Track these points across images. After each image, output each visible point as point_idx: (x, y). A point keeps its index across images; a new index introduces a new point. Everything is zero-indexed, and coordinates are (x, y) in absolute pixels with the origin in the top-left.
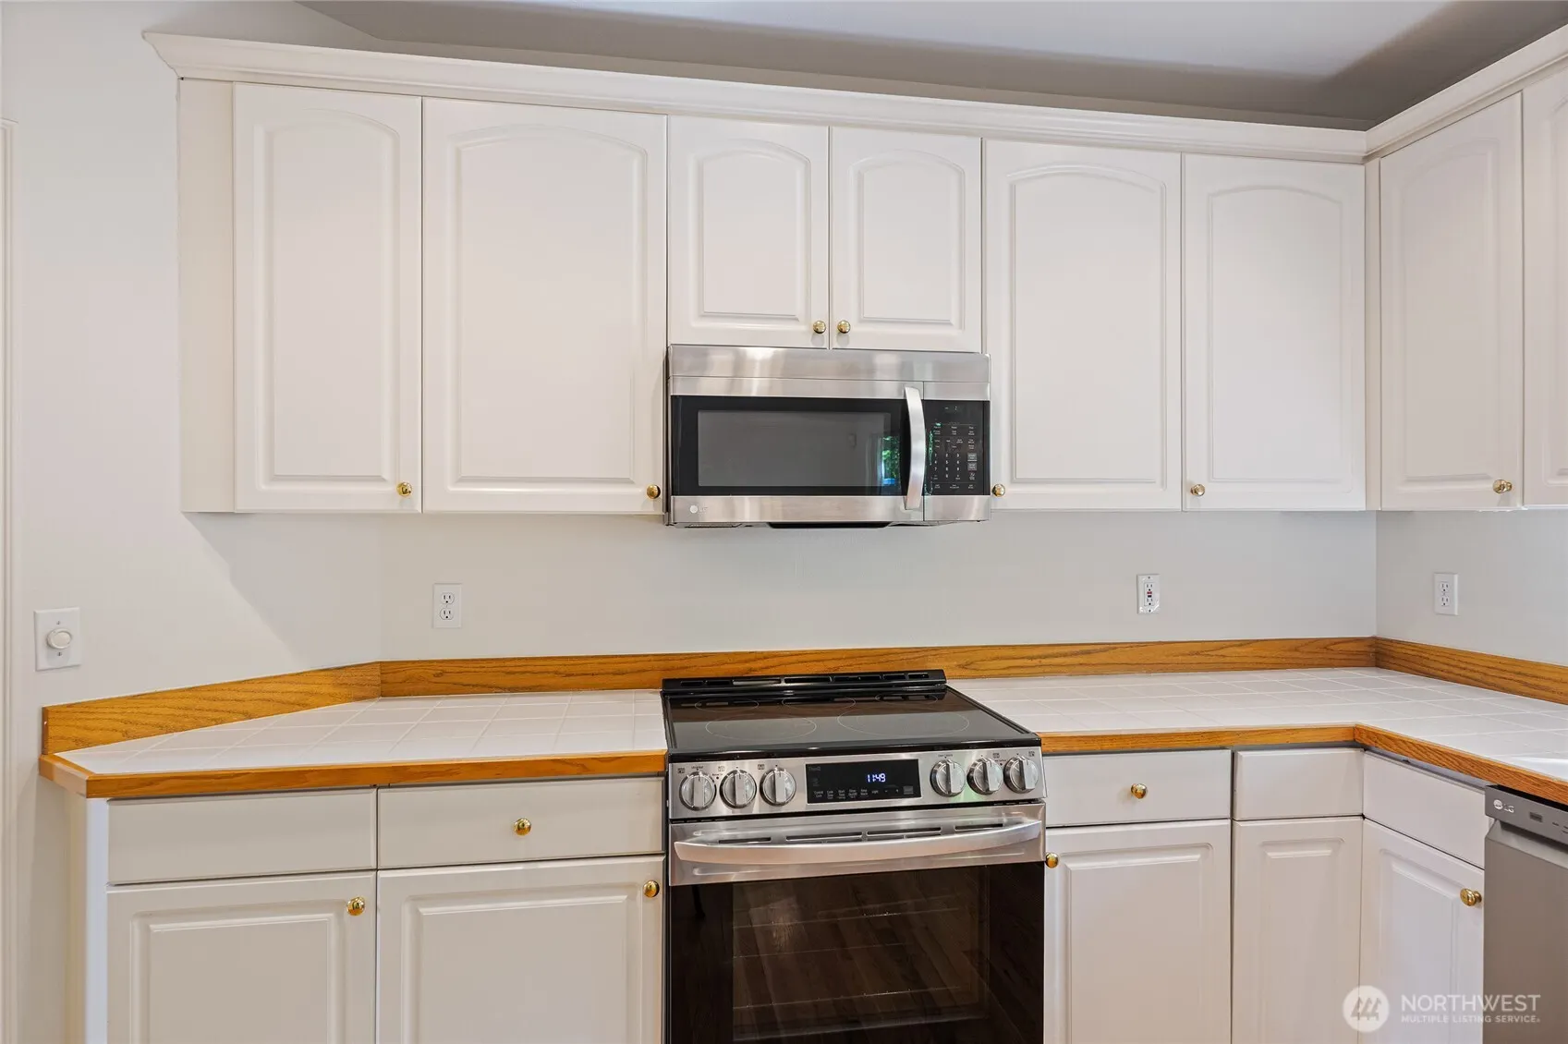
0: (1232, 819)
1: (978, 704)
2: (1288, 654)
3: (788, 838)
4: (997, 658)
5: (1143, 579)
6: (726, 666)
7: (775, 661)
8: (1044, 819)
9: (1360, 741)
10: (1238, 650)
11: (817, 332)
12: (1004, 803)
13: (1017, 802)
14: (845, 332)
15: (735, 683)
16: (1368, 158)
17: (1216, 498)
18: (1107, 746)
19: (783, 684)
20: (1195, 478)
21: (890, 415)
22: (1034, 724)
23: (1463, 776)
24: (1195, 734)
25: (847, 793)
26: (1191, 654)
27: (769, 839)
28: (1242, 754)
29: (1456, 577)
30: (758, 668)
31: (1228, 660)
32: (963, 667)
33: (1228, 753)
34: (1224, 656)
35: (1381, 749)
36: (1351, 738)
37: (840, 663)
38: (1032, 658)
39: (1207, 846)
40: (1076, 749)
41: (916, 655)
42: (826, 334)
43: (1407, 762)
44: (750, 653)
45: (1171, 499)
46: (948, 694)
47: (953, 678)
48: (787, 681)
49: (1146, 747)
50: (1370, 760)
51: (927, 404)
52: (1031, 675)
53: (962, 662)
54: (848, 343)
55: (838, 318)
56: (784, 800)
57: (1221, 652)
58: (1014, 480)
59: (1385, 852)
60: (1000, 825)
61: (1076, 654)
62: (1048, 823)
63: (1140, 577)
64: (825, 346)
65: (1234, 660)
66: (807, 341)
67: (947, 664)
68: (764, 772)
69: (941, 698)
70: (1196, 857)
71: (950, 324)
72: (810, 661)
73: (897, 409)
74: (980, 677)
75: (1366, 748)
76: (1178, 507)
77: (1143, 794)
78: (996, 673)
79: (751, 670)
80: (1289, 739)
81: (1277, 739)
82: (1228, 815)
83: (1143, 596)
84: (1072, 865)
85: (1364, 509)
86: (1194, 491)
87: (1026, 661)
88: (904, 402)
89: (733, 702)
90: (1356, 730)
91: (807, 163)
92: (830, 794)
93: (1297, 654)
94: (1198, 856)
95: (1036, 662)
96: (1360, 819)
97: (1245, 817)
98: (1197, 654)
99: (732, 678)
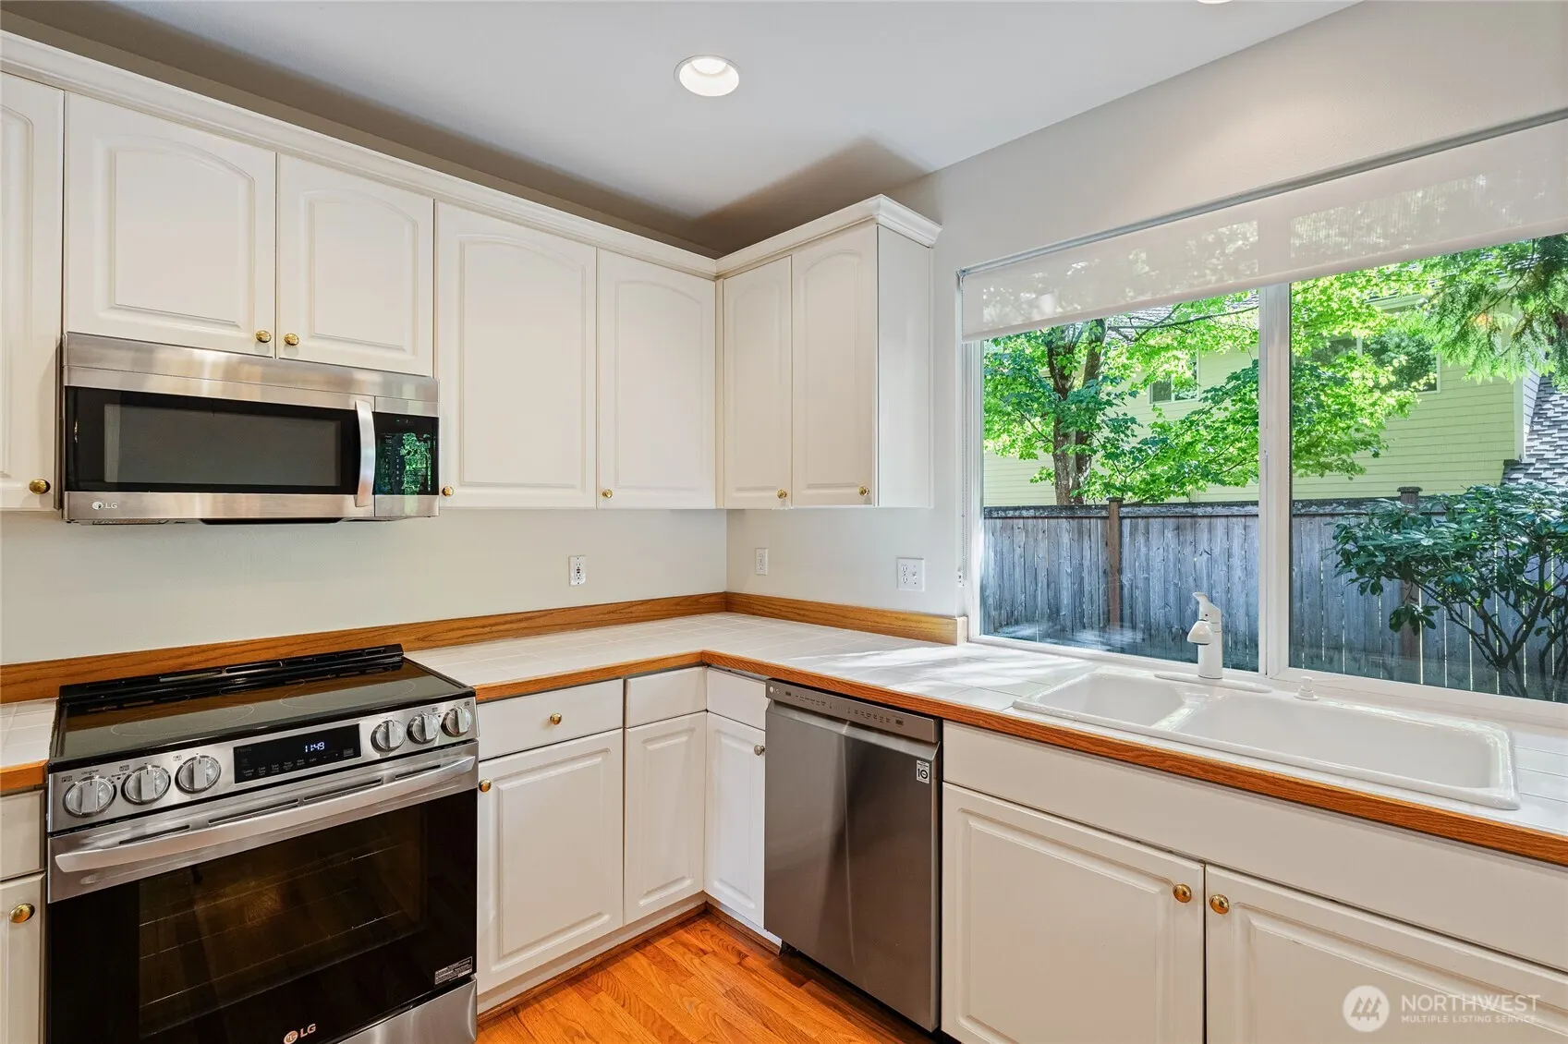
0: (624, 728)
1: (430, 669)
2: (673, 608)
3: (210, 821)
4: (453, 630)
5: (573, 560)
6: (154, 664)
7: (219, 652)
8: (477, 755)
9: (705, 661)
10: (640, 607)
11: (260, 340)
12: (442, 747)
13: (453, 745)
14: (293, 345)
15: (161, 680)
16: (717, 277)
17: (621, 499)
18: (531, 689)
19: (225, 674)
20: (605, 486)
21: (339, 423)
22: (470, 680)
23: (757, 675)
24: (598, 670)
25: (281, 765)
26: (609, 613)
27: (187, 827)
28: (631, 681)
29: (767, 551)
30: (195, 662)
31: (634, 615)
32: (423, 639)
33: (621, 681)
34: (631, 612)
35: (716, 665)
36: (699, 660)
37: (295, 648)
38: (483, 627)
39: (606, 750)
40: (506, 694)
41: (376, 633)
42: (271, 344)
43: (729, 671)
44: (184, 648)
45: (588, 500)
46: (405, 665)
47: (409, 650)
48: (229, 671)
49: (562, 685)
50: (711, 673)
51: (378, 417)
52: (478, 641)
53: (421, 636)
54: (297, 354)
55: (284, 331)
56: (206, 785)
57: (630, 610)
58: (463, 484)
59: (718, 731)
60: (438, 767)
61: (520, 621)
62: (480, 758)
63: (571, 559)
64: (272, 354)
65: (638, 614)
66: (252, 348)
67: (406, 638)
68: (181, 763)
69: (400, 667)
70: (598, 760)
71: (404, 350)
72: (259, 650)
73: (348, 420)
74: (438, 646)
75: (709, 665)
76: (593, 506)
77: (560, 719)
78: (452, 642)
79: (185, 665)
80: (661, 666)
81: (656, 666)
82: (621, 725)
83: (573, 573)
84: (504, 786)
85: (714, 507)
86: (605, 495)
87: (477, 629)
88: (354, 414)
89: (158, 699)
90: (703, 654)
91: (251, 181)
92: (262, 770)
93: (678, 608)
94: (600, 759)
95: (487, 629)
96: (705, 713)
97: (632, 725)
98: (613, 612)
99: (159, 675)
